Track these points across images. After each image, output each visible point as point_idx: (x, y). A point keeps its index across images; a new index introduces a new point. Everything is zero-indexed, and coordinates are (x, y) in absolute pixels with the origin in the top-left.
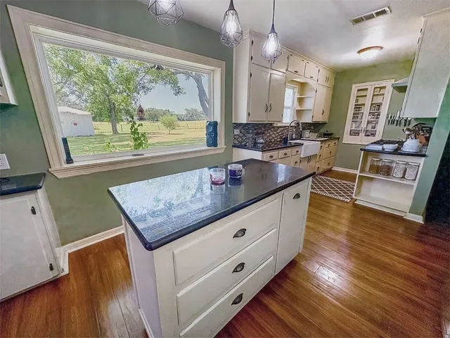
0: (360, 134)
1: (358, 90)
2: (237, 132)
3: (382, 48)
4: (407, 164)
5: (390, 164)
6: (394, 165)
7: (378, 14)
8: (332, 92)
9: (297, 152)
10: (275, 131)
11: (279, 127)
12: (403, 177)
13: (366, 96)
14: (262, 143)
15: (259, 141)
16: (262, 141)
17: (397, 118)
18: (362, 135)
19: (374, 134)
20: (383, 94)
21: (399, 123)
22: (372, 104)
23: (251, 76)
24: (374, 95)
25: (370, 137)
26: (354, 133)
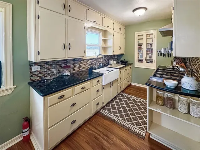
1: (138, 36)
2: (36, 68)
5: (172, 97)
9: (98, 81)
10: (85, 62)
12: (189, 113)
13: (143, 39)
17: (163, 52)
18: (145, 62)
19: (151, 62)
20: (152, 38)
21: (164, 55)
22: (147, 44)
23: (38, 18)
24: (147, 39)
25: (150, 64)
26: (140, 61)
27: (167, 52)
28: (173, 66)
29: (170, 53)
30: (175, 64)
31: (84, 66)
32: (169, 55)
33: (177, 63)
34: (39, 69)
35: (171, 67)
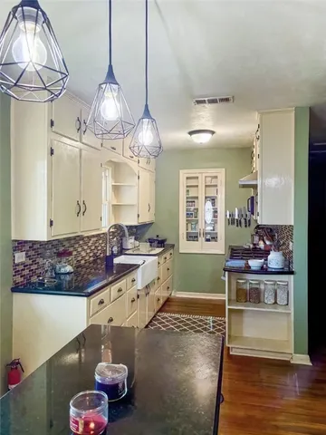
0: (200, 239)
1: (187, 178)
2: (20, 257)
3: (213, 133)
4: (275, 283)
5: (258, 286)
6: (262, 287)
7: (222, 100)
8: (154, 178)
9: (133, 281)
10: (86, 244)
11: (89, 238)
12: (276, 303)
13: (197, 186)
14: (68, 273)
15: (63, 270)
16: (69, 269)
17: (236, 217)
18: (202, 239)
19: (214, 238)
20: (216, 186)
21: (239, 223)
22: (206, 198)
23: (52, 153)
24: (206, 186)
25: (212, 243)
26: (192, 237)
27: (244, 216)
28: (254, 245)
29: (248, 219)
30: (256, 238)
31: (83, 254)
32: (248, 223)
33: (261, 238)
34: (24, 260)
35: (252, 246)
